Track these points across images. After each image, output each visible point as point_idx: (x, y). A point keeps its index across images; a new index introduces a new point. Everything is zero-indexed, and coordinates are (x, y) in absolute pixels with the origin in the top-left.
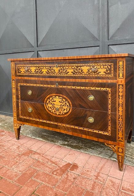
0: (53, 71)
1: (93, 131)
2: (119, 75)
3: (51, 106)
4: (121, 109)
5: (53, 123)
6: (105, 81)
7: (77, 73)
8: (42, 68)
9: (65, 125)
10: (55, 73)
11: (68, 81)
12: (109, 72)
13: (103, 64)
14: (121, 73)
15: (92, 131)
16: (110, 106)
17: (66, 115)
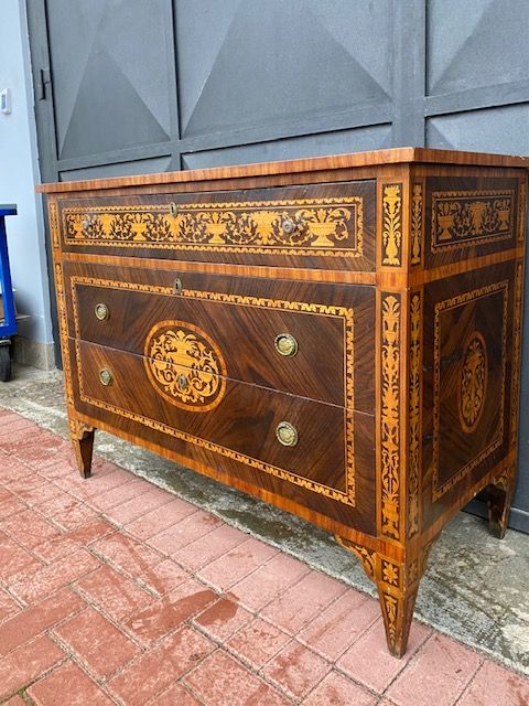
0: (163, 230)
1: (296, 479)
2: (384, 248)
3: (162, 366)
4: (390, 400)
5: (172, 433)
6: (331, 276)
8: (130, 217)
9: (207, 447)
10: (171, 239)
12: (345, 234)
13: (327, 201)
14: (392, 240)
15: (291, 480)
16: (350, 385)
17: (208, 408)
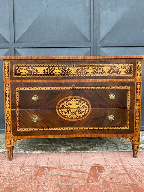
0: (69, 71)
2: (137, 74)
3: (65, 110)
4: (138, 104)
5: (67, 129)
6: (125, 80)
7: (97, 73)
8: (53, 68)
9: (82, 129)
10: (72, 74)
11: (88, 81)
12: (129, 71)
13: (124, 64)
14: (139, 72)
15: (112, 128)
16: (129, 103)
17: (83, 118)
